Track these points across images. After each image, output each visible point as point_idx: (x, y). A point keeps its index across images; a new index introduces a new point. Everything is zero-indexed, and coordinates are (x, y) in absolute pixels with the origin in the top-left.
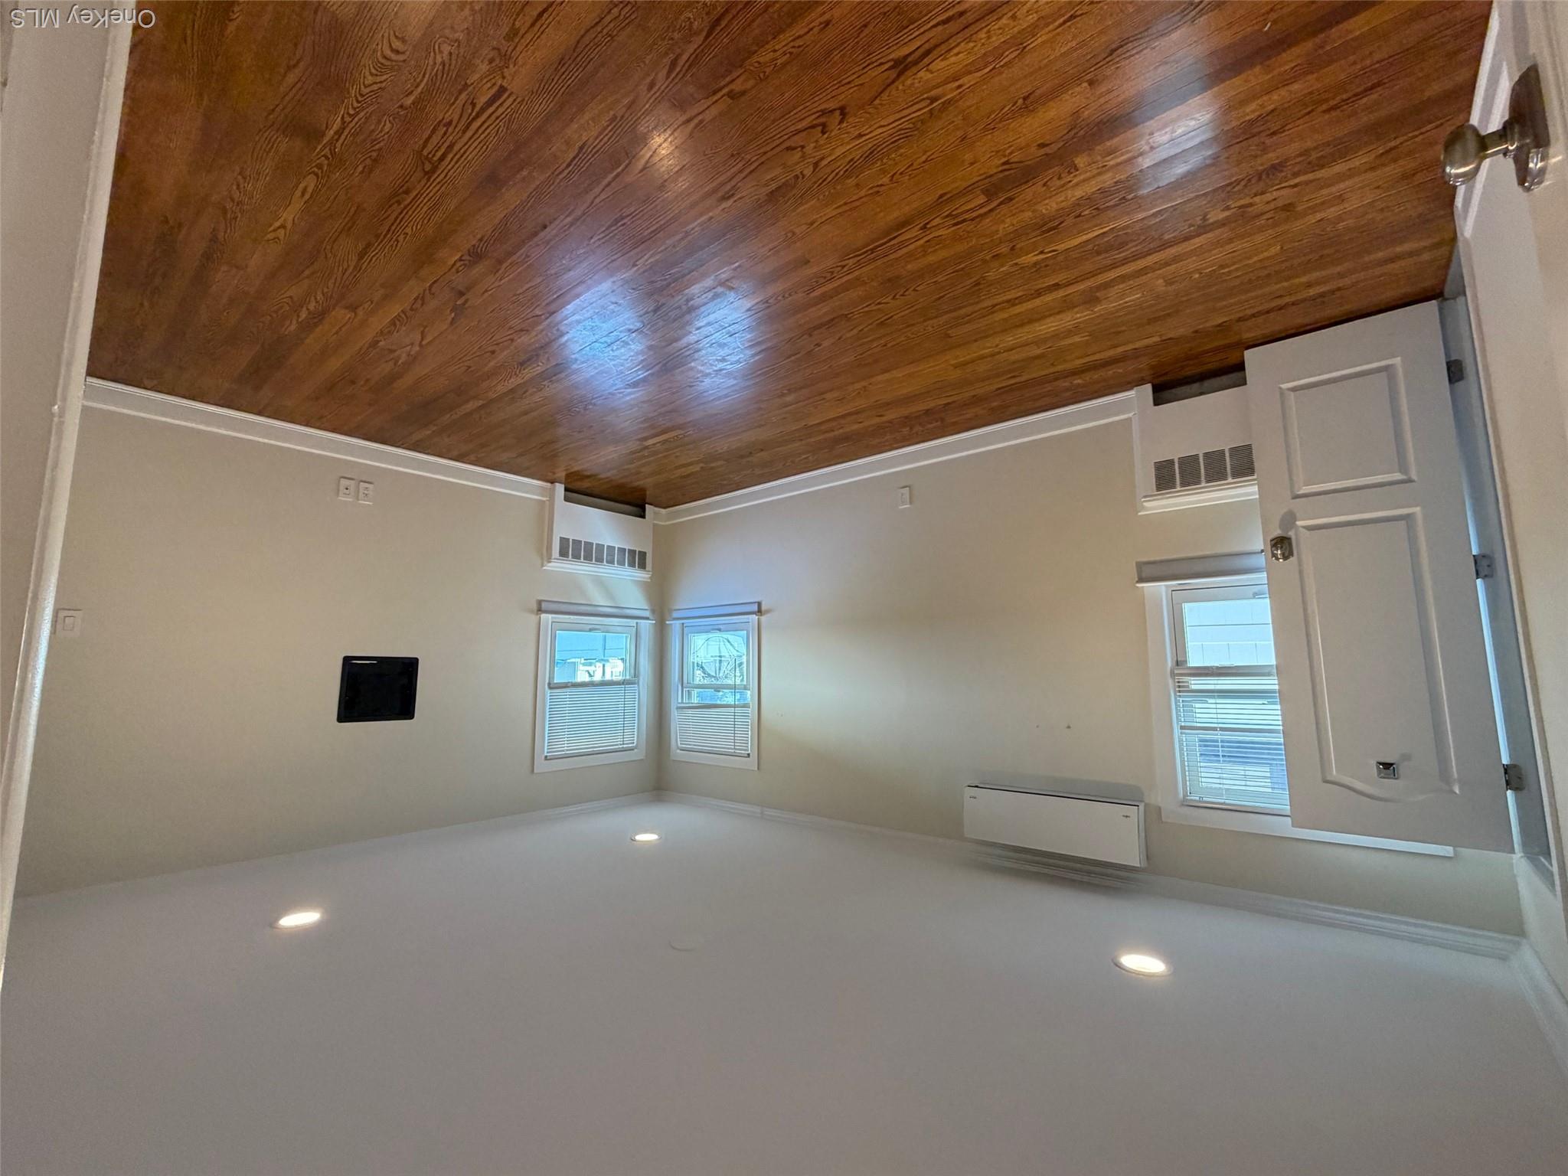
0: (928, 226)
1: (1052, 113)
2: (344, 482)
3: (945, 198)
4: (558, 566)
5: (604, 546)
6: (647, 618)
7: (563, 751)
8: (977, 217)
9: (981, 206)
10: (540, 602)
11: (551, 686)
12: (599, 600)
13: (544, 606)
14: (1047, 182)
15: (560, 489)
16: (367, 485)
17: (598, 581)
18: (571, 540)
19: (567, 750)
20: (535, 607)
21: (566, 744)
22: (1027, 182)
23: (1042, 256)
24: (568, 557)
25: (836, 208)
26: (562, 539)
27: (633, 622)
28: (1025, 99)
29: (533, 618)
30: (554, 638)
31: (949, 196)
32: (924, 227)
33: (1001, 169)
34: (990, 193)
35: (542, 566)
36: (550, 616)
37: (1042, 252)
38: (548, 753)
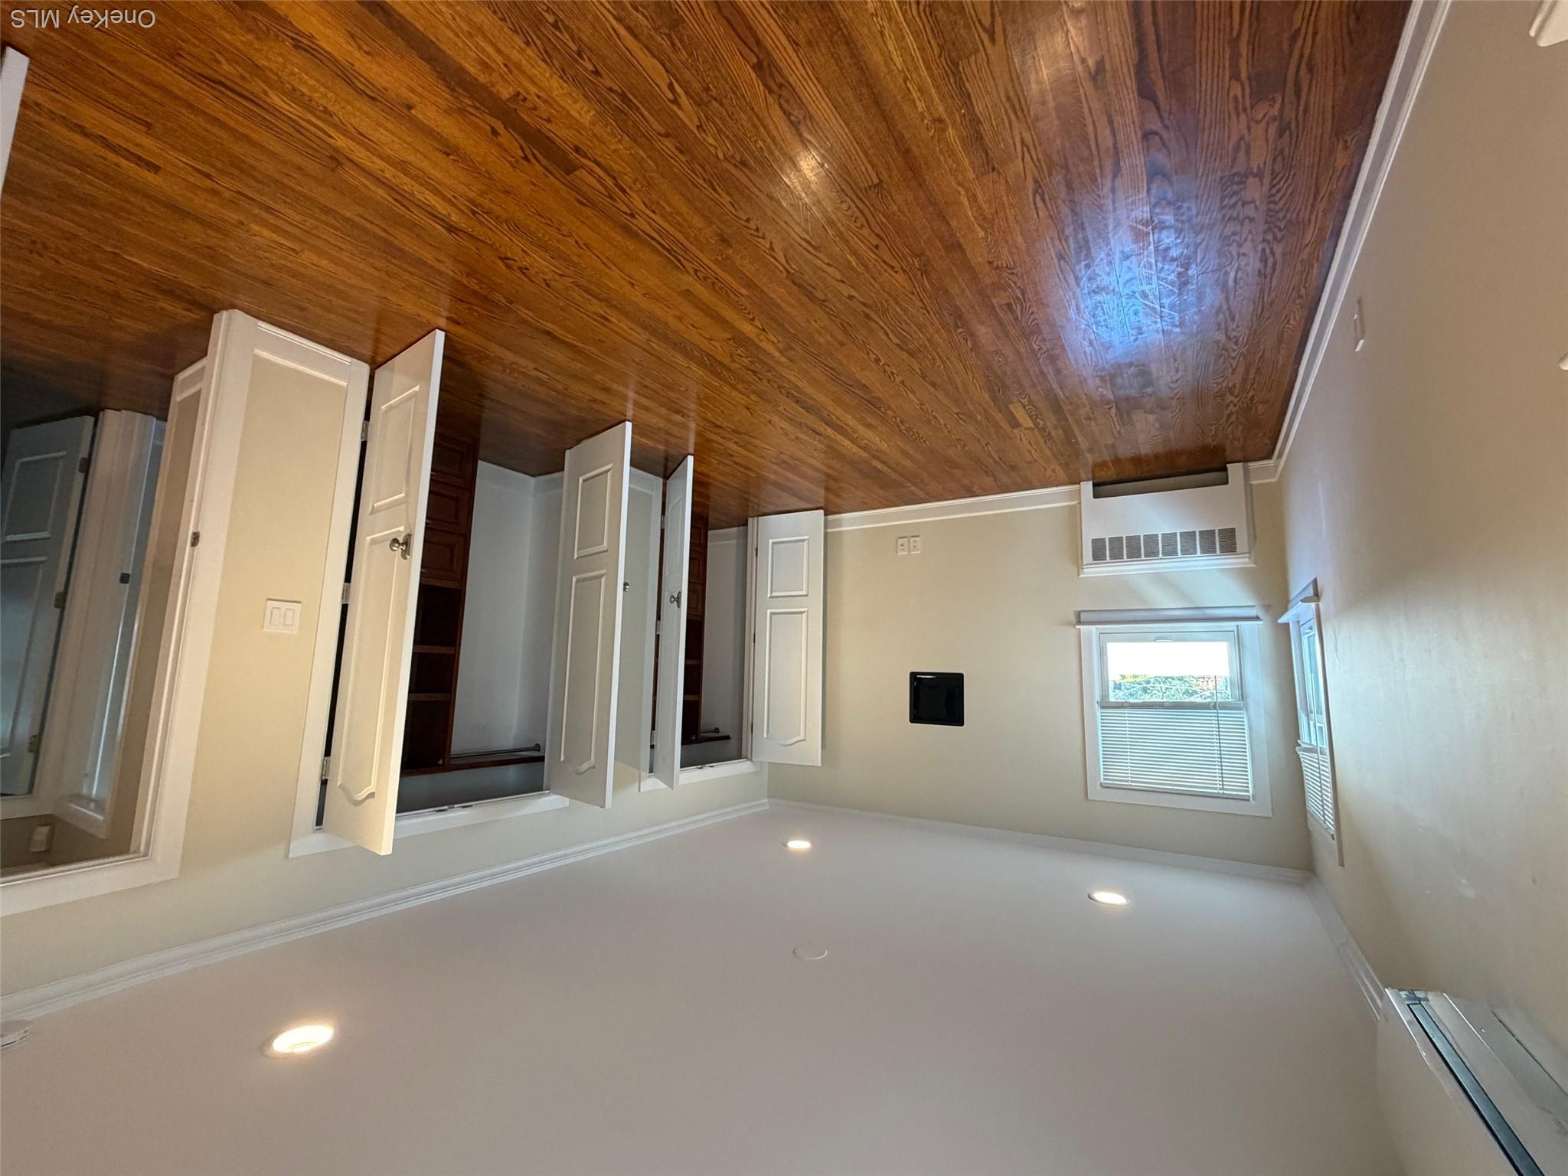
0: (629, 212)
1: (457, 133)
2: (900, 541)
3: (584, 201)
4: (1094, 571)
5: (1157, 535)
6: (1257, 618)
7: (1128, 781)
8: (610, 175)
9: (591, 172)
10: (1078, 614)
11: (1105, 705)
12: (1163, 600)
13: (1083, 616)
14: (545, 119)
15: (1087, 487)
16: (915, 539)
17: (1161, 579)
18: (1107, 540)
19: (1132, 782)
20: (1073, 618)
21: (1129, 773)
22: (549, 138)
23: (683, 99)
24: (1105, 559)
25: (610, 268)
26: (1095, 542)
27: (1232, 625)
28: (448, 155)
29: (1071, 632)
30: (1103, 653)
31: (579, 197)
32: (632, 216)
33: (534, 161)
34: (569, 168)
35: (1079, 575)
36: (1093, 628)
37: (675, 101)
38: (1105, 779)
